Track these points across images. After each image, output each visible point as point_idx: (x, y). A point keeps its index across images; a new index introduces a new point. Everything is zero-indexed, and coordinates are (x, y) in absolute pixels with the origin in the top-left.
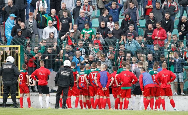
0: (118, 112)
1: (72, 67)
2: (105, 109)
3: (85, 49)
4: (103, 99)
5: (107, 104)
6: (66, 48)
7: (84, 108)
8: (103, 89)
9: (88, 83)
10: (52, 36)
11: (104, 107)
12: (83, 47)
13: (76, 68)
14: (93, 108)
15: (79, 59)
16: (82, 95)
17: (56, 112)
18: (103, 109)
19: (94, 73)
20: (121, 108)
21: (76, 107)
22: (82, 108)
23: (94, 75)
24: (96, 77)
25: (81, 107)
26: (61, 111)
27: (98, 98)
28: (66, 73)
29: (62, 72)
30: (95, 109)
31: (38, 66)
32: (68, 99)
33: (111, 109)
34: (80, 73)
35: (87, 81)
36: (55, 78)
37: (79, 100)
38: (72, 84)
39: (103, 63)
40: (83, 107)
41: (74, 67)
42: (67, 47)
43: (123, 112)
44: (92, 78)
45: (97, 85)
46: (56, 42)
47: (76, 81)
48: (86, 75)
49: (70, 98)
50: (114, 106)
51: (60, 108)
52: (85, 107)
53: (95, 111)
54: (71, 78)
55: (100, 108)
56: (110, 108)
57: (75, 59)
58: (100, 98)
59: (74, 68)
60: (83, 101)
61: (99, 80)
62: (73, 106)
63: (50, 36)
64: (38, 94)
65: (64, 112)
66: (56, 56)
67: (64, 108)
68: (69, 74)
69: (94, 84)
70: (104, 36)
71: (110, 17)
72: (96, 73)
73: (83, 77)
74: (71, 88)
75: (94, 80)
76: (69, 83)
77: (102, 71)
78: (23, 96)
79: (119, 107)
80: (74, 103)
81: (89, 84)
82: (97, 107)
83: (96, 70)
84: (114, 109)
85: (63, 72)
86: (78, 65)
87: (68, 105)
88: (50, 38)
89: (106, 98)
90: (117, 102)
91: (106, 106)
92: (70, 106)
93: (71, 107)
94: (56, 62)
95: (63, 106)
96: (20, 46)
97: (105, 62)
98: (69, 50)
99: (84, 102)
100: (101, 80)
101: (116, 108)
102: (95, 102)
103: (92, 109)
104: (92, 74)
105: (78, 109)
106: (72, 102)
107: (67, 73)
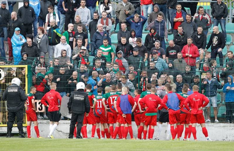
0: (141, 143)
1: (88, 91)
2: (126, 139)
3: (103, 70)
4: (124, 127)
5: (129, 133)
6: (81, 69)
7: (102, 138)
8: (123, 115)
9: (106, 108)
10: (65, 54)
11: (126, 137)
12: (101, 67)
13: (92, 91)
14: (112, 137)
15: (96, 80)
16: (100, 123)
17: (69, 142)
18: (124, 139)
19: (113, 97)
20: (145, 138)
21: (93, 136)
22: (100, 138)
23: (113, 100)
24: (116, 101)
25: (98, 137)
26: (75, 142)
27: (118, 126)
28: (79, 97)
29: (75, 96)
30: (114, 139)
31: (48, 89)
32: (83, 128)
33: (134, 139)
34: (97, 97)
35: (105, 106)
36: (68, 104)
37: (96, 128)
38: (87, 110)
39: (124, 86)
40: (101, 136)
41: (90, 89)
42: (81, 66)
43: (148, 142)
44: (112, 103)
45: (117, 111)
46: (69, 61)
47: (92, 106)
48: (104, 99)
49: (86, 126)
50: (137, 135)
51: (74, 138)
52: (104, 136)
53: (115, 142)
54: (86, 103)
55: (121, 138)
56: (132, 137)
57: (91, 80)
58: (120, 126)
59: (90, 92)
60: (100, 130)
61: (119, 105)
62: (89, 135)
63: (62, 54)
64: (48, 122)
65: (78, 142)
66: (69, 77)
67: (79, 138)
68: (83, 98)
69: (114, 109)
70: (126, 54)
71: (133, 32)
72: (116, 97)
73: (101, 101)
74: (87, 114)
75: (113, 105)
76: (84, 108)
77: (122, 95)
78: (31, 124)
79: (142, 137)
80: (90, 131)
81: (108, 110)
82: (117, 137)
83: (115, 93)
84: (137, 138)
85: (77, 96)
86: (95, 87)
87: (83, 134)
88: (62, 56)
89: (128, 126)
90: (141, 131)
91: (128, 136)
92: (85, 136)
93: (87, 137)
94: (69, 85)
95: (77, 136)
96: (28, 66)
97: (127, 85)
98: (84, 70)
99: (102, 131)
100: (121, 105)
101: (140, 137)
102: (114, 130)
103: (111, 139)
104: (111, 98)
105: (95, 139)
106: (88, 131)
107: (81, 97)
